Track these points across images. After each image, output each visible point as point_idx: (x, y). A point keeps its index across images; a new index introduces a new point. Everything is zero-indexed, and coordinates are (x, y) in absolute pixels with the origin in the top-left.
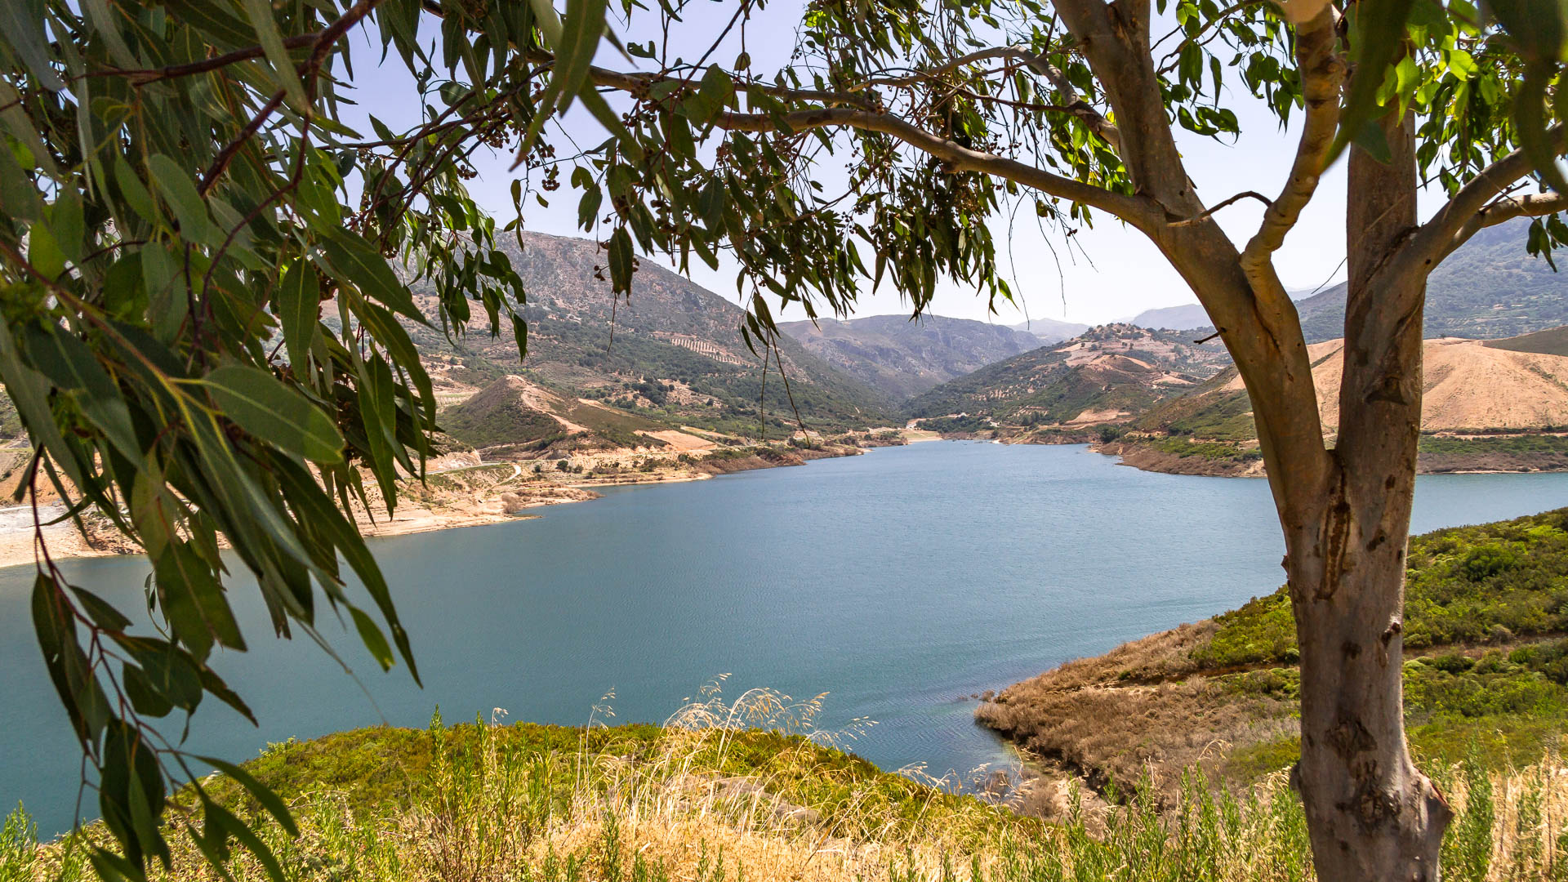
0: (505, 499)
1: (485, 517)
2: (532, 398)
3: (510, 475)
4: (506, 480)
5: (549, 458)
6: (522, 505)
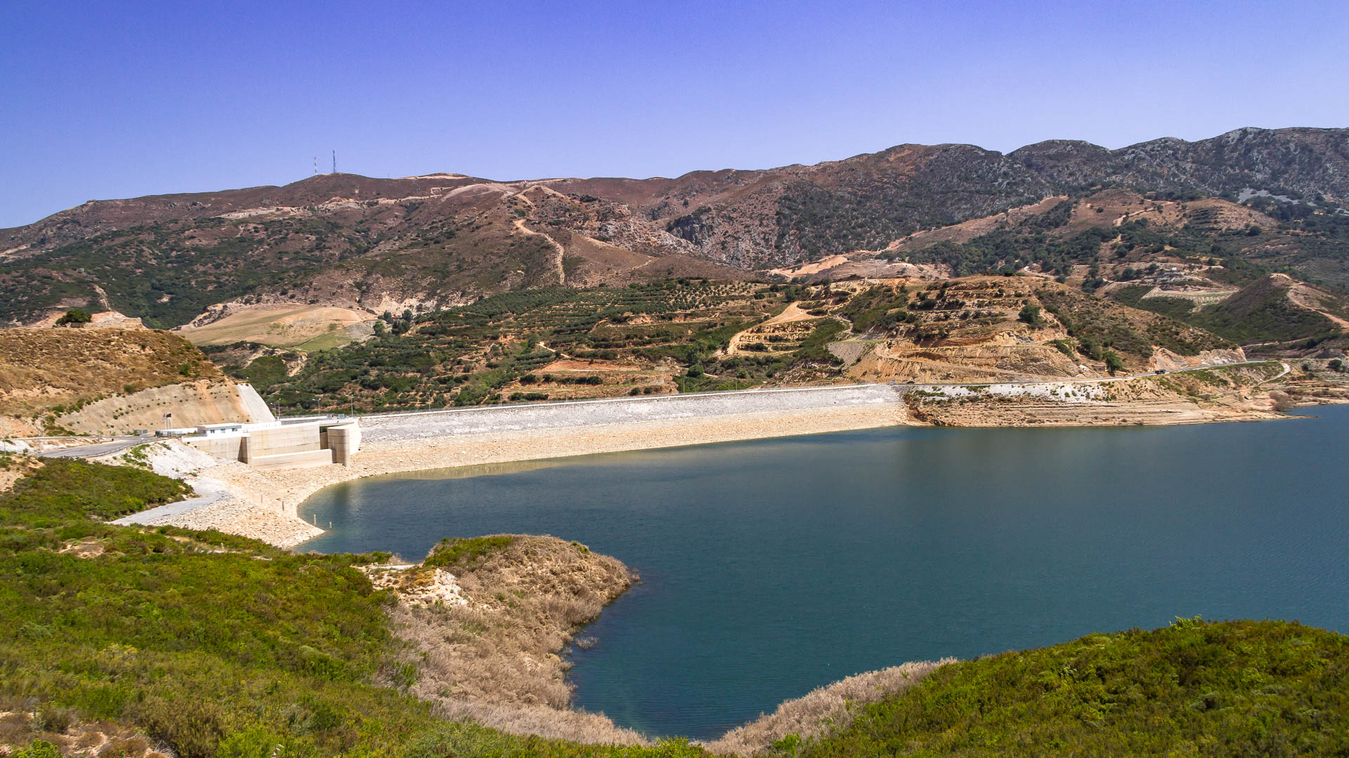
0: (1272, 396)
1: (1254, 413)
2: (1298, 295)
3: (1278, 373)
4: (1274, 378)
5: (1318, 356)
6: (1291, 403)
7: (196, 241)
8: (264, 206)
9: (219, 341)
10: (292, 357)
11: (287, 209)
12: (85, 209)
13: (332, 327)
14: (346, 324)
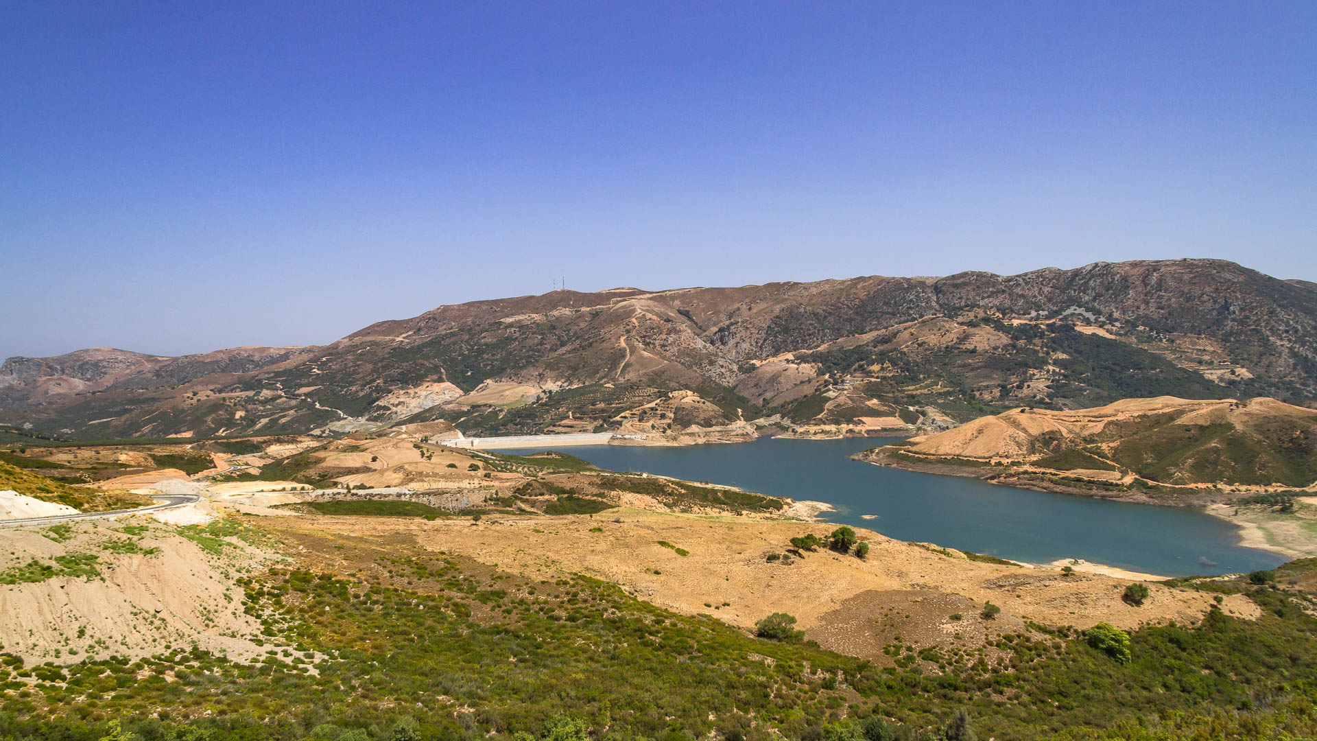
7: (486, 340)
8: (523, 313)
9: (480, 403)
10: (501, 411)
11: (534, 315)
12: (439, 311)
13: (523, 396)
14: (528, 394)
